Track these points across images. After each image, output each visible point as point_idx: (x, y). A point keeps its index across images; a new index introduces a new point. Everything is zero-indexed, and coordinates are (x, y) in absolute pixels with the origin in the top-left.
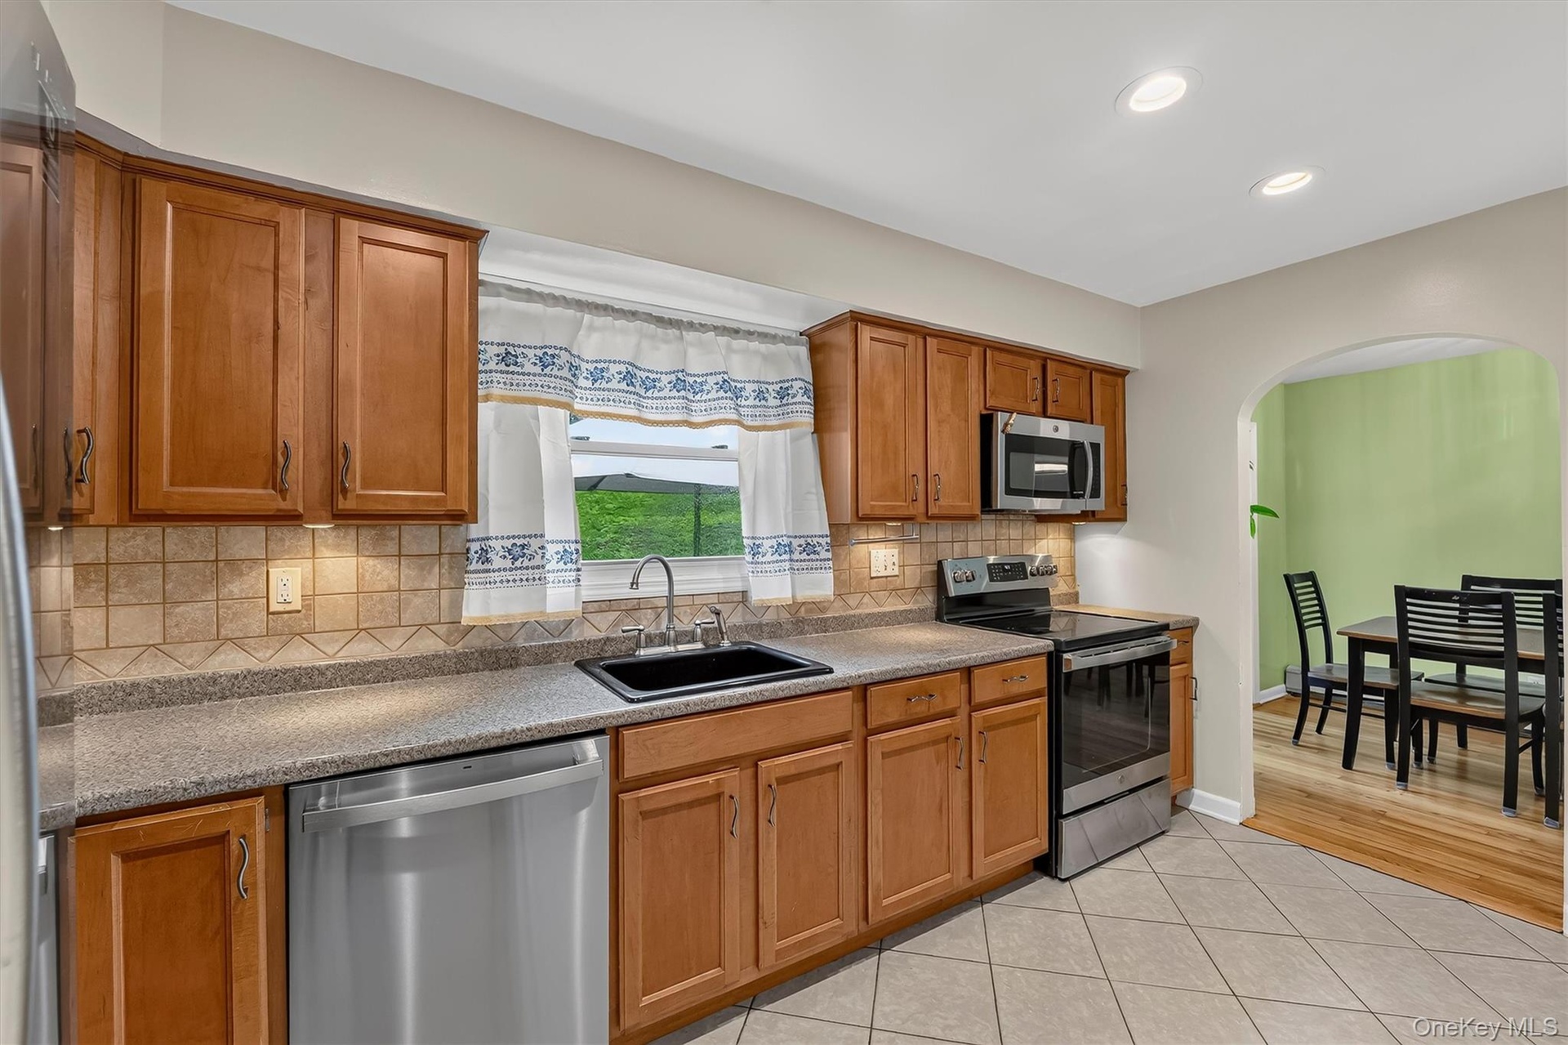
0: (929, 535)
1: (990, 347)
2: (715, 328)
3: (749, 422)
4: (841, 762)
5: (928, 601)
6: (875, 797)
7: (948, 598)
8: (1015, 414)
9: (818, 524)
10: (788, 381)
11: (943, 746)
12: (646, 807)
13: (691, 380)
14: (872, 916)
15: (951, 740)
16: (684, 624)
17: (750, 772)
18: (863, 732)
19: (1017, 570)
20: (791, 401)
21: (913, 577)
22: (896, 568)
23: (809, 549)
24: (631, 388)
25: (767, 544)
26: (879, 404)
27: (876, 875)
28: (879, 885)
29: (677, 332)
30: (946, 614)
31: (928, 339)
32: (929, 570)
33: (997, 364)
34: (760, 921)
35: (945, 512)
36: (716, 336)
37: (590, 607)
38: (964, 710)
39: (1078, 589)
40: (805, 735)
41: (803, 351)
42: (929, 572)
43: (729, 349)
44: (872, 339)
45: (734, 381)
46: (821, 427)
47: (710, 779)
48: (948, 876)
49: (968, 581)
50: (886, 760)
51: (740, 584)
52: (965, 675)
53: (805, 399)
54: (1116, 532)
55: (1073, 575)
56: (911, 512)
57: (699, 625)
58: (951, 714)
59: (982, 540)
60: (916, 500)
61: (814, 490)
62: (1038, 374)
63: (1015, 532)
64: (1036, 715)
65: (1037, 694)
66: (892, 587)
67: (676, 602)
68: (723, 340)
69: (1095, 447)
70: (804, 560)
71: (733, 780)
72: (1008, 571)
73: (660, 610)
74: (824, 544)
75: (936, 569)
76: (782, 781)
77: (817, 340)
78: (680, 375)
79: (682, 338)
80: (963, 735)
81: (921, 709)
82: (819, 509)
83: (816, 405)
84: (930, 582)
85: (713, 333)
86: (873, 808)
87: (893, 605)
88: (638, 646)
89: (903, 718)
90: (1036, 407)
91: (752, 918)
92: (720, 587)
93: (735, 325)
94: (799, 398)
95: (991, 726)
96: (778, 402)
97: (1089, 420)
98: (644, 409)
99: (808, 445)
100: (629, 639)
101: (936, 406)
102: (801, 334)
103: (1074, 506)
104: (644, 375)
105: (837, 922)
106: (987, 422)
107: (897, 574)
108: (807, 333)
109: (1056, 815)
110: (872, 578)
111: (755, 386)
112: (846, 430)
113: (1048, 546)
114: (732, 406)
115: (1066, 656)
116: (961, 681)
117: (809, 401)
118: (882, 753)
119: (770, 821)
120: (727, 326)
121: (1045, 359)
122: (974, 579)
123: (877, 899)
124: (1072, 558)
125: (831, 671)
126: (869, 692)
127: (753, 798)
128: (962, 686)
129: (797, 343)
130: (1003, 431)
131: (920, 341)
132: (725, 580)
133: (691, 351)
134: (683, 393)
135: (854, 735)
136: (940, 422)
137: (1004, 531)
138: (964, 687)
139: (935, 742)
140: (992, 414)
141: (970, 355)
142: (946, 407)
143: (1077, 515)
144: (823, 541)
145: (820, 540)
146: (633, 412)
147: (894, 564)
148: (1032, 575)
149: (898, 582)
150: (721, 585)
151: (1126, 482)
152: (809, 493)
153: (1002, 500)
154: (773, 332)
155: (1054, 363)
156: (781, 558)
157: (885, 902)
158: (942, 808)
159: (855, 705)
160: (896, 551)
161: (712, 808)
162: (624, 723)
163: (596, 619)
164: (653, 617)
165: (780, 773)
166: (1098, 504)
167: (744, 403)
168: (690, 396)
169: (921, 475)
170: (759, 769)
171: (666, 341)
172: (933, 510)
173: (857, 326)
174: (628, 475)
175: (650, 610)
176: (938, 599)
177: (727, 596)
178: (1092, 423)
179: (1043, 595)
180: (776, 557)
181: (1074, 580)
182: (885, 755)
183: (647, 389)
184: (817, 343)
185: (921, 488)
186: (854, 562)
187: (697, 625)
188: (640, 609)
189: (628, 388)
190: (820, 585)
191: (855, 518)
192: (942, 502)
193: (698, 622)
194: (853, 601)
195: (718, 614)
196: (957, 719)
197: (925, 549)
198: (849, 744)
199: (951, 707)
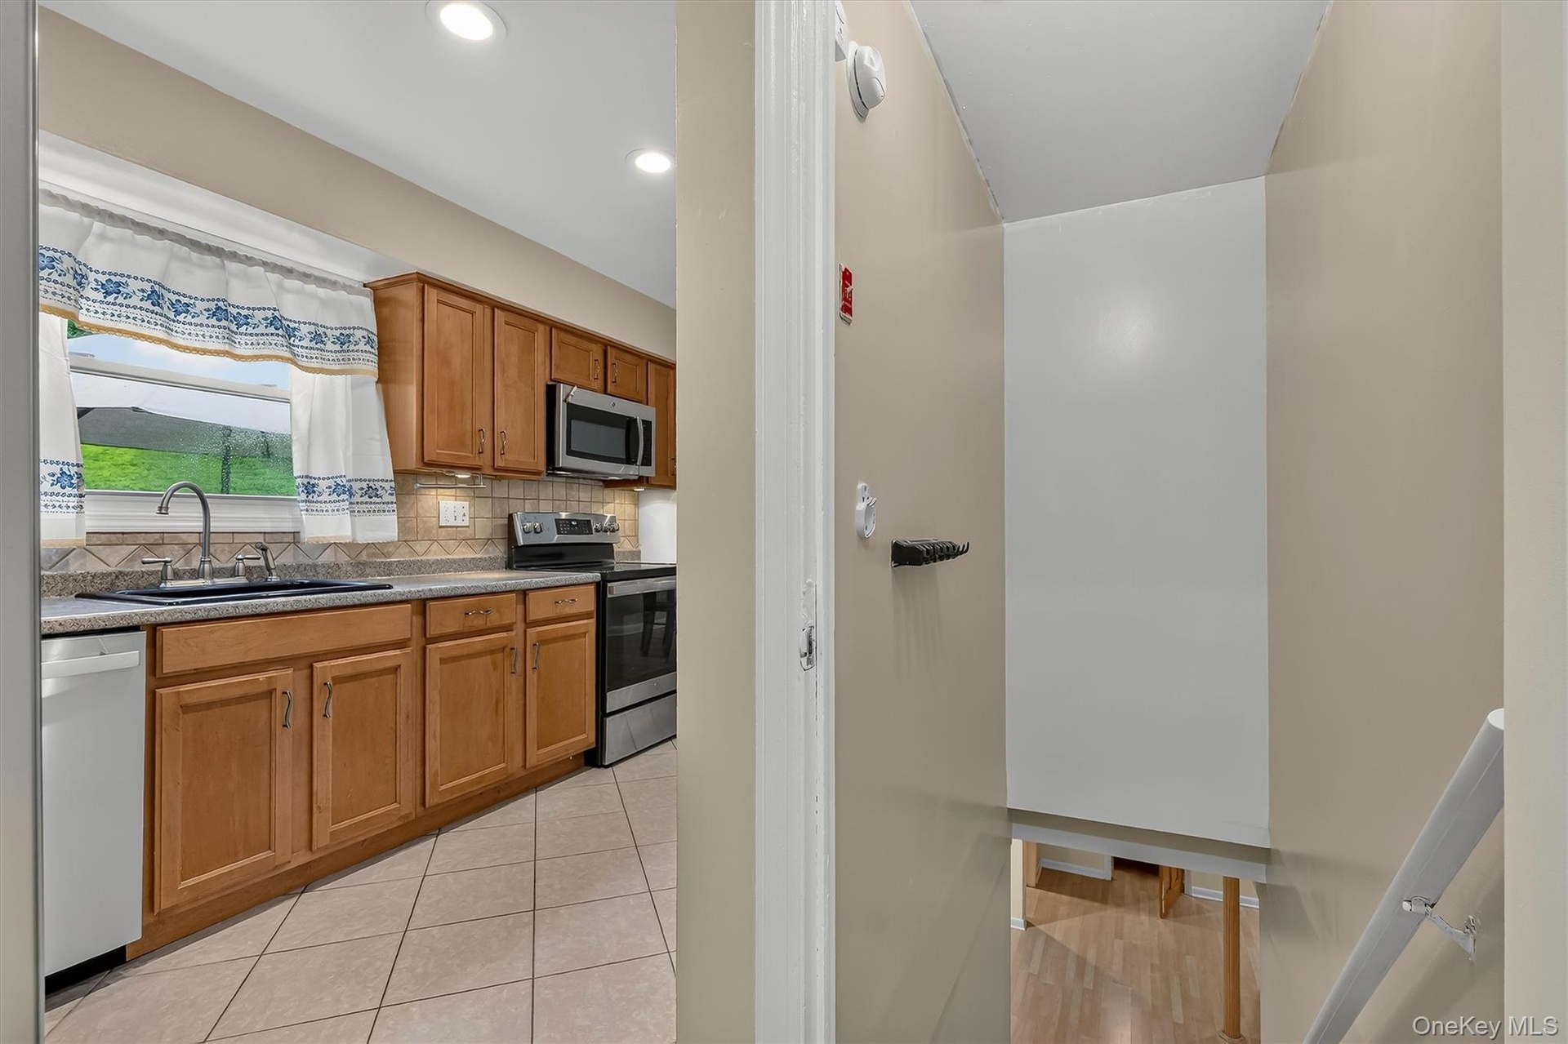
0: (501, 490)
1: (556, 327)
2: (264, 264)
3: (304, 362)
4: (400, 666)
5: (499, 551)
6: (433, 695)
7: (517, 547)
8: (576, 387)
9: (382, 468)
10: (350, 328)
11: (499, 656)
12: (188, 700)
13: (234, 311)
14: (430, 799)
15: (508, 649)
16: (223, 561)
17: (306, 672)
18: (422, 642)
19: (584, 526)
20: (352, 347)
21: (484, 528)
22: (467, 519)
23: (371, 491)
24: (157, 309)
25: (323, 484)
26: (446, 362)
27: (433, 764)
28: (436, 772)
29: (218, 260)
30: (516, 562)
31: (496, 310)
32: (499, 523)
33: (562, 343)
34: (314, 805)
35: (511, 466)
36: (265, 271)
37: (95, 539)
38: (520, 626)
39: (640, 548)
40: (363, 641)
41: (367, 303)
42: (501, 525)
43: (281, 287)
44: (439, 301)
45: (285, 319)
46: (386, 378)
47: (261, 677)
48: (503, 765)
49: (536, 532)
50: (445, 666)
51: (291, 524)
52: (522, 597)
53: (368, 348)
54: (668, 498)
55: (636, 536)
56: (477, 462)
57: (241, 559)
58: (508, 628)
59: (553, 500)
60: (482, 453)
61: (378, 437)
62: (600, 357)
63: (584, 495)
64: (585, 633)
65: (586, 616)
66: (461, 537)
67: (213, 538)
68: (274, 277)
69: (647, 424)
70: (366, 503)
71: (284, 677)
72: (575, 526)
73: (190, 546)
74: (388, 488)
75: (507, 522)
76: (339, 680)
77: (383, 294)
78: (221, 304)
79: (223, 267)
80: (519, 646)
81: (479, 623)
82: (383, 455)
83: (380, 356)
84: (501, 533)
85: (262, 268)
86: (431, 707)
87: (463, 553)
88: (164, 579)
89: (461, 629)
90: (598, 384)
91: (305, 806)
92: (267, 527)
93: (289, 265)
94: (361, 346)
95: (544, 641)
96: (337, 347)
97: (645, 401)
98: (174, 333)
99: (372, 394)
100: (150, 573)
101: (504, 371)
102: (365, 286)
103: (633, 471)
104: (174, 298)
105: (396, 806)
106: (551, 392)
107: (468, 524)
108: (374, 285)
109: (602, 714)
110: (441, 527)
111: (312, 328)
112: (412, 383)
113: (614, 508)
114: (285, 344)
115: (609, 585)
116: (516, 602)
117: (372, 350)
118: (441, 659)
119: (325, 716)
120: (279, 264)
121: (607, 346)
122: (541, 531)
123: (434, 786)
124: (636, 520)
125: (390, 587)
126: (428, 606)
127: (308, 696)
128: (518, 606)
129: (360, 293)
130: (565, 401)
131: (488, 312)
132: (273, 520)
133: (235, 283)
134: (224, 323)
135: (413, 642)
136: (506, 386)
137: (574, 493)
138: (520, 608)
139: (492, 652)
140: (555, 385)
141: (537, 331)
142: (513, 373)
143: (634, 480)
144: (387, 485)
145: (384, 484)
146: (159, 333)
147: (464, 515)
148: (597, 531)
149: (470, 532)
150: (269, 524)
151: (675, 456)
152: (372, 439)
153: (564, 460)
154: (333, 278)
155: (614, 350)
156: (341, 498)
157: (442, 788)
158: (498, 707)
159: (414, 617)
160: (466, 504)
161: (262, 706)
162: (164, 621)
163: (103, 552)
164: (182, 552)
165: (336, 673)
166: (649, 471)
167: (297, 342)
168: (234, 327)
169: (488, 433)
170: (315, 669)
171: (201, 267)
172: (499, 463)
173: (423, 287)
174: (135, 409)
175: (176, 547)
176: (509, 550)
177: (276, 536)
178: (647, 404)
179: (607, 549)
180: (334, 497)
181: (638, 539)
182: (443, 661)
183: (178, 313)
184: (382, 295)
185: (487, 442)
186: (420, 511)
187: (239, 559)
188: (163, 544)
189: (154, 308)
190: (383, 527)
191: (421, 464)
192: (508, 457)
193: (240, 557)
194: (420, 547)
195: (264, 550)
196: (514, 633)
197: (496, 504)
198: (408, 650)
199: (508, 622)
